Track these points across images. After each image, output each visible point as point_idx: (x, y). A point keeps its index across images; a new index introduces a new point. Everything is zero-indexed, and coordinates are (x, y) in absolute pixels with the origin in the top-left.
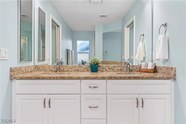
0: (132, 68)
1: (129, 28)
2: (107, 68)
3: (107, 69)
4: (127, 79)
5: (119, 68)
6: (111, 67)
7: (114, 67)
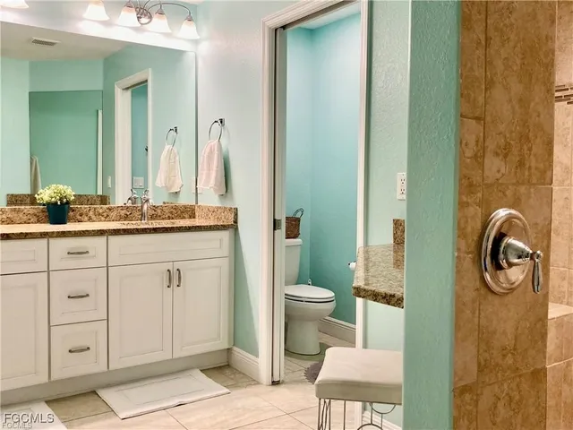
0: (153, 212)
1: (129, 92)
2: (91, 213)
3: (93, 217)
4: (150, 233)
5: (123, 213)
6: (101, 211)
7: (110, 209)
